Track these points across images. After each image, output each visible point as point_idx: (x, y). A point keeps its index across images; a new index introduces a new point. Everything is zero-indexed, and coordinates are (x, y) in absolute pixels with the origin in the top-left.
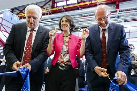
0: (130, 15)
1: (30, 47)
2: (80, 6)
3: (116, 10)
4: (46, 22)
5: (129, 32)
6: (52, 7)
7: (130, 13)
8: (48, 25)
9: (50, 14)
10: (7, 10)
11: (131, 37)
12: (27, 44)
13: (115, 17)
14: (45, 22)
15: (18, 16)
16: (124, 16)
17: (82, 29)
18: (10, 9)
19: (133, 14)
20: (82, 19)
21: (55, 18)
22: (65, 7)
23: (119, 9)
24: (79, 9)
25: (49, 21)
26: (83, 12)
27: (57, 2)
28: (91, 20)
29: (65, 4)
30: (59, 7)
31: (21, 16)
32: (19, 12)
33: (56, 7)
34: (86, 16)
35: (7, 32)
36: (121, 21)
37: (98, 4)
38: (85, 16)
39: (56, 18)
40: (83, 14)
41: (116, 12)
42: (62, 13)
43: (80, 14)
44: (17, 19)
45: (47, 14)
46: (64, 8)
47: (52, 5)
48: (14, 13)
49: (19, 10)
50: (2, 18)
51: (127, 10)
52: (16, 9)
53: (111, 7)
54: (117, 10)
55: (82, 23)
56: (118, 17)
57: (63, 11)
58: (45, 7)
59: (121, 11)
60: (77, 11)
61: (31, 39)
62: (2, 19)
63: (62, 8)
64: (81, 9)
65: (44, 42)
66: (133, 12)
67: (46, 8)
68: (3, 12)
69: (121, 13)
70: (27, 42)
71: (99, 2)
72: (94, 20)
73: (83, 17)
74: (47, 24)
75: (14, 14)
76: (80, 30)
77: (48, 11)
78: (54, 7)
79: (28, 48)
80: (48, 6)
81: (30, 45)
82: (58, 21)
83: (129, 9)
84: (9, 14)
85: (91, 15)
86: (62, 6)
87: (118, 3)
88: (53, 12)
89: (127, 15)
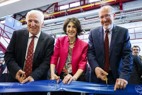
0: (134, 15)
1: (31, 55)
2: (83, 8)
3: (119, 11)
4: (50, 26)
5: (135, 33)
6: (55, 11)
7: (134, 14)
8: (51, 30)
9: (53, 18)
10: (9, 16)
11: (136, 38)
12: (28, 52)
13: (119, 19)
14: (48, 26)
15: (21, 21)
16: (128, 17)
17: (86, 32)
18: (13, 15)
19: (137, 14)
20: (86, 21)
21: (58, 22)
22: (68, 10)
23: (122, 9)
24: (82, 12)
25: (53, 26)
26: (87, 15)
27: (59, 6)
28: (95, 23)
29: (68, 8)
30: (61, 10)
31: (24, 21)
32: (21, 17)
33: (59, 11)
34: (90, 19)
35: (9, 38)
36: (125, 22)
37: (101, 6)
38: (88, 19)
39: (60, 22)
40: (86, 17)
41: (120, 13)
42: (65, 16)
43: (84, 16)
44: (19, 25)
45: (50, 18)
46: (67, 12)
47: (55, 9)
48: (16, 18)
49: (21, 16)
50: (5, 24)
51: (131, 11)
52: (19, 14)
53: (115, 8)
54: (121, 11)
55: (86, 26)
56: (123, 18)
57: (67, 15)
58: (48, 11)
59: (125, 12)
60: (80, 13)
61: (32, 47)
62: (4, 26)
63: (65, 11)
64: (85, 12)
65: (47, 50)
66: (137, 12)
67: (49, 13)
68: (5, 18)
69: (125, 14)
70: (28, 49)
71: (102, 4)
72: (98, 22)
73: (87, 19)
74: (50, 28)
75: (17, 20)
76: (85, 33)
77: (51, 16)
78: (57, 11)
79: (29, 57)
80: (51, 10)
81: (31, 53)
82: (62, 25)
83: (133, 10)
84: (11, 20)
85: (95, 18)
86: (65, 10)
87: (122, 4)
88: (56, 16)
89: (131, 15)
